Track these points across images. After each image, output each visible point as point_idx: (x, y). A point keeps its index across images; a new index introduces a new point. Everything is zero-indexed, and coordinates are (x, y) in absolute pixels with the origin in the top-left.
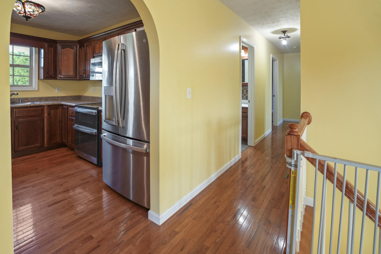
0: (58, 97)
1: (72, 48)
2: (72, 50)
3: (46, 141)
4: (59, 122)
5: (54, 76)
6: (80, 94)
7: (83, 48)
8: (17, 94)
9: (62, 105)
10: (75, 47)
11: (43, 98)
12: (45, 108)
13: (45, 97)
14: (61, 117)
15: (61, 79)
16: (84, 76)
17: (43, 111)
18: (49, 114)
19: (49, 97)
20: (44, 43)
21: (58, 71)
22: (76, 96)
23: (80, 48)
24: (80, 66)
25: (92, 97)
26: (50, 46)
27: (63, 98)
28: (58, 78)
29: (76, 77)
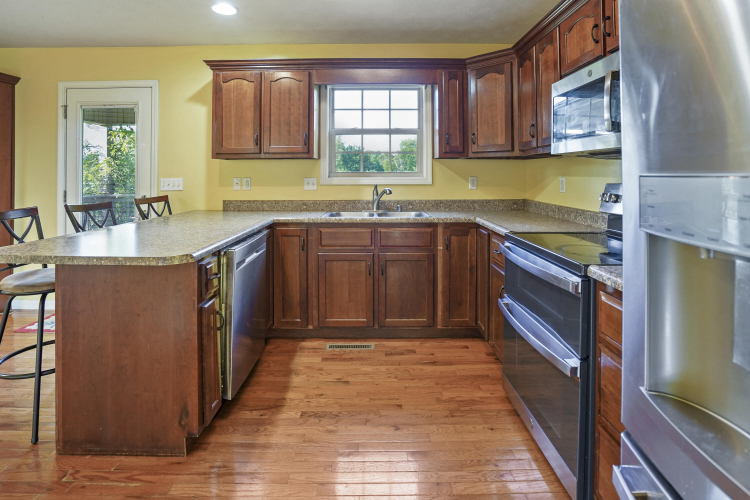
0: (474, 202)
1: (500, 72)
2: (501, 77)
3: (440, 313)
4: (470, 269)
5: (460, 150)
6: (527, 196)
7: (528, 63)
8: (391, 193)
9: (478, 226)
10: (507, 67)
11: (441, 202)
12: (440, 230)
13: (447, 201)
14: (474, 258)
15: (481, 156)
16: (534, 144)
17: (434, 236)
18: (447, 247)
19: (454, 202)
20: (438, 71)
21: (470, 136)
22: (515, 202)
23: (521, 65)
24: (520, 117)
25: (560, 208)
26: (451, 77)
27: (485, 206)
28: (471, 155)
29: (513, 150)
